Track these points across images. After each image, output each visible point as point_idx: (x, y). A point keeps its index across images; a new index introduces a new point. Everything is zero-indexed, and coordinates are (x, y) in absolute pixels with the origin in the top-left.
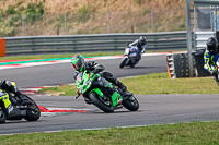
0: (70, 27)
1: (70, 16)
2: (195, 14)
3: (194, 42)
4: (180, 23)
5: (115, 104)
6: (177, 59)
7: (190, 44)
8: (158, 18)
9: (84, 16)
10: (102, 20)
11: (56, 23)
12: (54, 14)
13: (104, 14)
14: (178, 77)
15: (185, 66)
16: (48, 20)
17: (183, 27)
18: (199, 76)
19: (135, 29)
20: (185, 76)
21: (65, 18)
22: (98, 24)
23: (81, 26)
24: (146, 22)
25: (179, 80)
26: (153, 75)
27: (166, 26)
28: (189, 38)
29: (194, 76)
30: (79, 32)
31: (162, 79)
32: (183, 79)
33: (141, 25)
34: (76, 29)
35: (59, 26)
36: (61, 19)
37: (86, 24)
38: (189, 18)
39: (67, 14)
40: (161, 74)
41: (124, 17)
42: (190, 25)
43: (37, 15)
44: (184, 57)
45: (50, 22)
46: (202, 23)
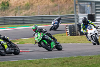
0: (21, 13)
1: (21, 7)
2: (78, 6)
3: (78, 19)
4: (72, 11)
5: (52, 47)
6: (70, 27)
7: (76, 20)
8: (61, 8)
9: (27, 7)
10: (36, 9)
11: (15, 10)
12: (14, 6)
13: (37, 7)
14: (71, 35)
15: (74, 31)
16: (11, 9)
17: (73, 12)
18: (81, 35)
19: (51, 13)
20: (74, 35)
21: (19, 8)
22: (34, 11)
23: (26, 12)
24: (56, 10)
25: (71, 37)
26: (59, 35)
27: (65, 12)
28: (76, 17)
29: (78, 35)
30: (25, 15)
31: (63, 37)
32: (73, 37)
33: (53, 11)
34: (24, 13)
35: (16, 12)
36: (17, 8)
37: (28, 11)
38: (76, 8)
39: (20, 7)
40: (63, 34)
41: (46, 8)
42: (76, 11)
43: (6, 7)
44: (74, 26)
45: (12, 10)
46: (81, 11)
